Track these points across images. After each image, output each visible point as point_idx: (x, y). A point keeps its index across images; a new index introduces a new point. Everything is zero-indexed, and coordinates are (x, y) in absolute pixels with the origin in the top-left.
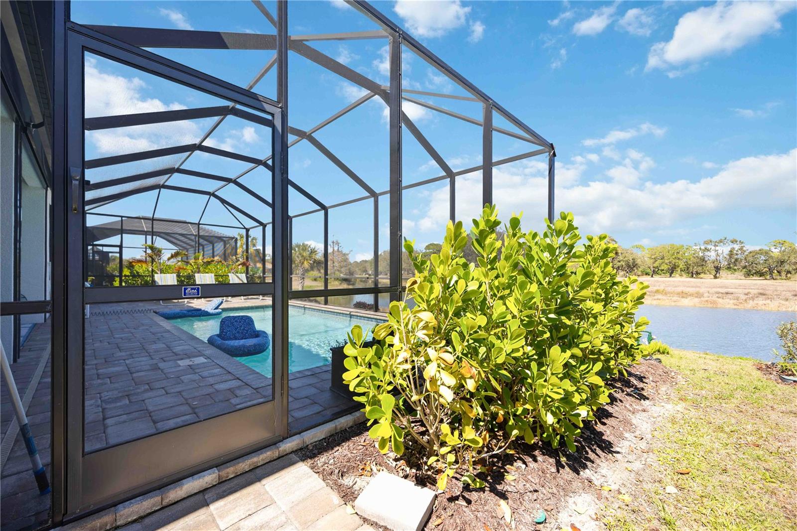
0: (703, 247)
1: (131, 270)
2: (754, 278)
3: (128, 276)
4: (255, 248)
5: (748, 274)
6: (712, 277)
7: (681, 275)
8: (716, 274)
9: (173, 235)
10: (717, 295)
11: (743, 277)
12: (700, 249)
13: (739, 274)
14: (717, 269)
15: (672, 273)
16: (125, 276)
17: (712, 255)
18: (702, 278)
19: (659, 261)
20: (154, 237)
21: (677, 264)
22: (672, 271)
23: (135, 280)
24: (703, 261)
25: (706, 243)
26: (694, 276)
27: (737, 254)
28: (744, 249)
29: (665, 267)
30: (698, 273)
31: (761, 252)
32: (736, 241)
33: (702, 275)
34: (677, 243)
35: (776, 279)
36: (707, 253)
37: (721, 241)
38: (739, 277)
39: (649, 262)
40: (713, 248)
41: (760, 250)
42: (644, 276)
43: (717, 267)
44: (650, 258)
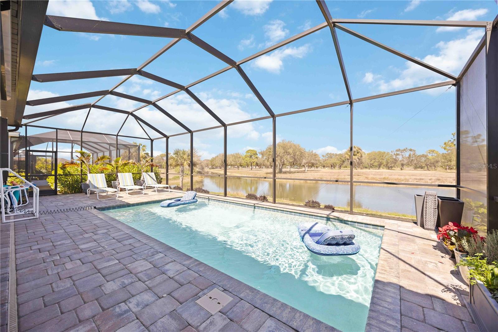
0: (395, 153)
1: (63, 170)
2: (419, 170)
3: (61, 175)
4: (145, 152)
5: (416, 168)
6: (400, 169)
7: (383, 168)
8: (402, 168)
9: (86, 143)
10: (416, 180)
11: (413, 169)
12: (394, 154)
13: (411, 168)
14: (403, 165)
15: (379, 167)
16: (60, 175)
17: (400, 158)
18: (394, 170)
19: (373, 161)
20: (73, 144)
21: (382, 162)
22: (379, 166)
23: (67, 178)
24: (395, 161)
25: (397, 151)
26: (390, 168)
27: (412, 157)
28: (416, 154)
29: (376, 164)
30: (391, 167)
31: (423, 156)
32: (412, 150)
33: (393, 168)
34: (382, 150)
35: (429, 170)
36: (398, 157)
37: (404, 150)
38: (412, 169)
39: (368, 161)
40: (400, 153)
41: (423, 155)
42: (365, 169)
43: (403, 164)
44: (369, 159)
